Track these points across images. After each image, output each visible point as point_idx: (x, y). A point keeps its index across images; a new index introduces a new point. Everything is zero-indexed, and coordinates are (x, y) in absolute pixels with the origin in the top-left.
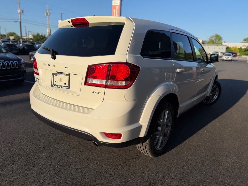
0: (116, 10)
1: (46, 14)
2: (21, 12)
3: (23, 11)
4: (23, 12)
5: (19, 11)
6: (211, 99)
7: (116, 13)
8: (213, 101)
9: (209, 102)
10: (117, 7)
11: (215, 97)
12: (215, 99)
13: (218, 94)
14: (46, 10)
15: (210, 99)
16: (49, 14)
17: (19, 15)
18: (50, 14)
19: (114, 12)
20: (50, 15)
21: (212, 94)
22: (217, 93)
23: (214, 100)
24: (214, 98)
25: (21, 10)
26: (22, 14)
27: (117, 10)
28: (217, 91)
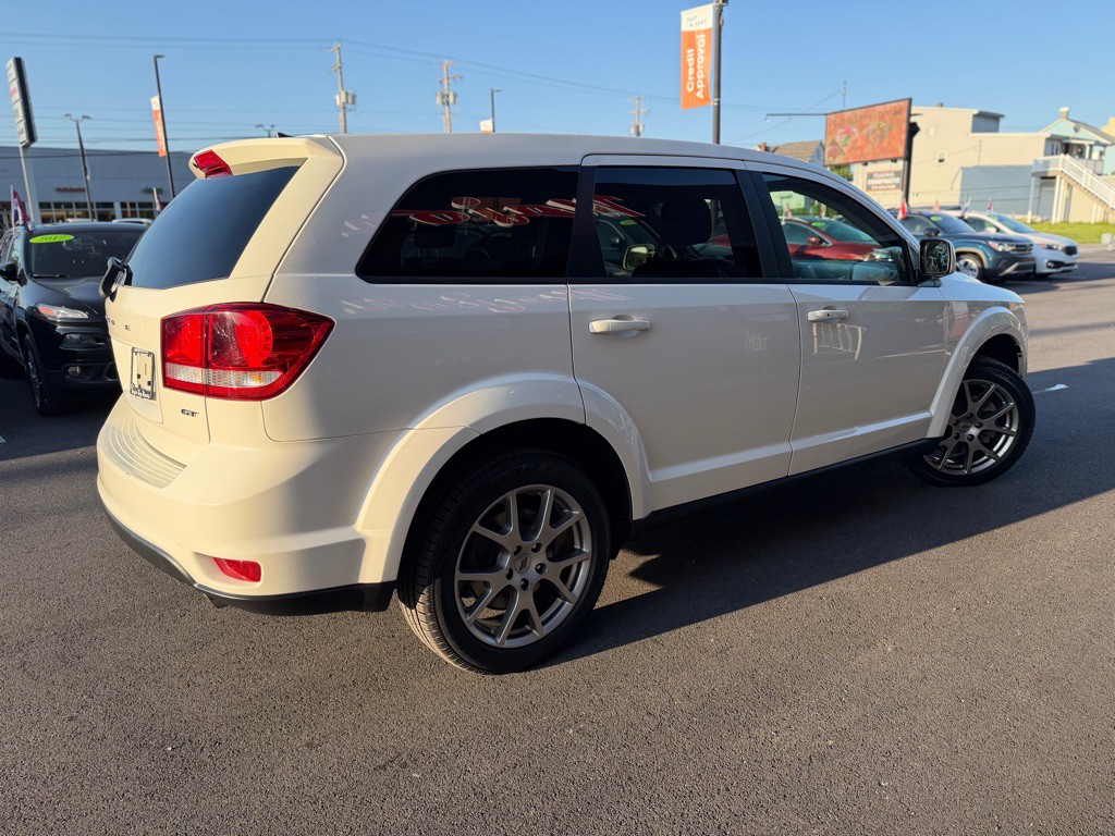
0: (695, 53)
1: (439, 100)
2: (347, 102)
3: (354, 97)
4: (353, 103)
5: (340, 99)
6: (979, 454)
7: (695, 66)
8: (992, 461)
9: (965, 468)
10: (701, 41)
11: (1004, 447)
12: (1000, 454)
13: (1014, 429)
14: (441, 82)
15: (971, 455)
16: (451, 99)
17: (341, 114)
18: (455, 96)
19: (690, 60)
20: (455, 102)
21: (978, 427)
22: (1011, 426)
23: (996, 457)
24: (995, 449)
25: (347, 94)
26: (351, 110)
27: (701, 51)
28: (1010, 412)
